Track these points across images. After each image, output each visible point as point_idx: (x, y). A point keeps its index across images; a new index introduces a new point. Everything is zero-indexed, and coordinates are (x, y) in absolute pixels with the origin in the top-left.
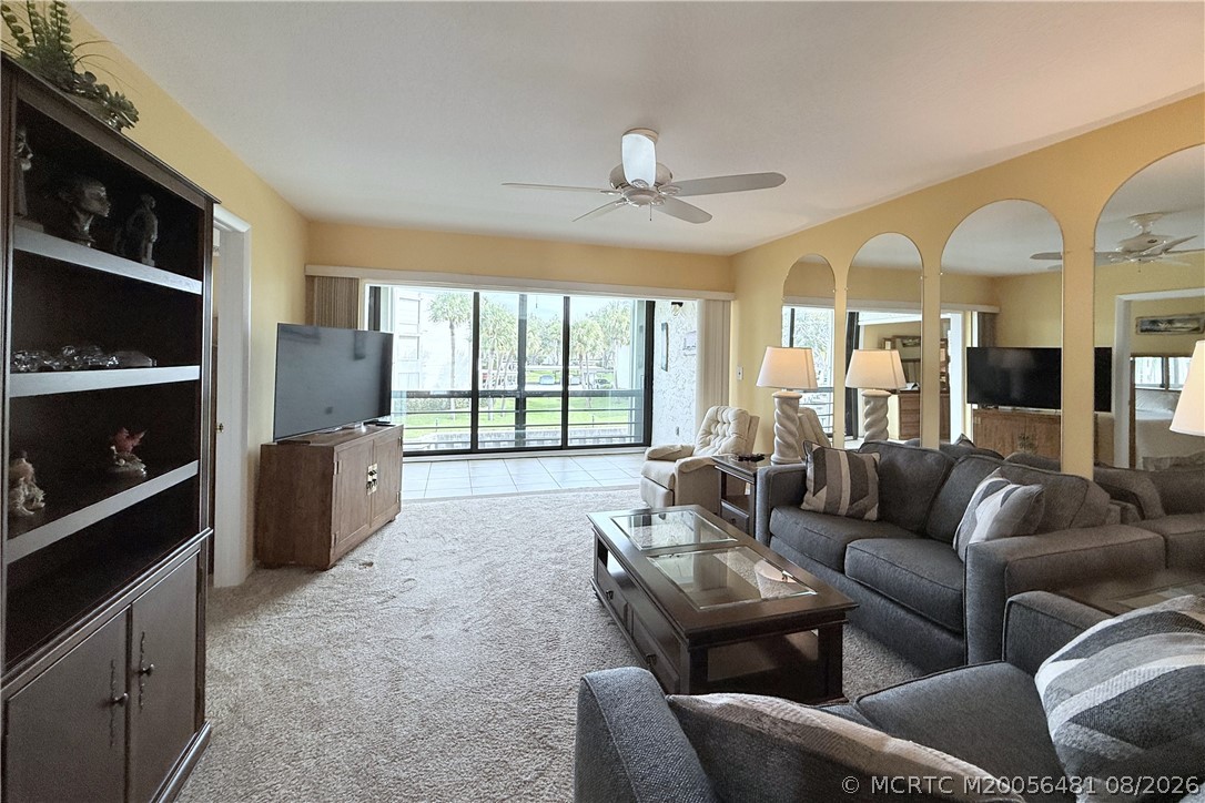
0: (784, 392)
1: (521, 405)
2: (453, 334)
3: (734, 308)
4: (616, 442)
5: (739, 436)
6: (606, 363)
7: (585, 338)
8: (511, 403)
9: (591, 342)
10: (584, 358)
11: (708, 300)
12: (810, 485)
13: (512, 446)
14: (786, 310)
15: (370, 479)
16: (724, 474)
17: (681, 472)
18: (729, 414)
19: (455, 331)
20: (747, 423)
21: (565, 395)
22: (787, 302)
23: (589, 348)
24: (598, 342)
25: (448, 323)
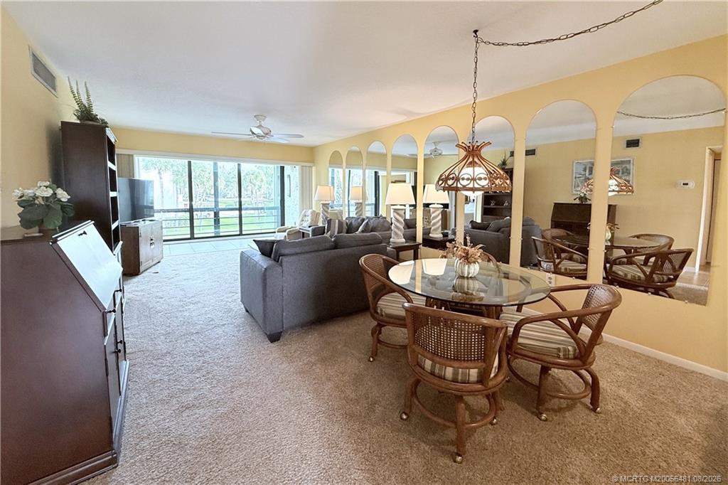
0: (324, 202)
1: (216, 214)
3: (314, 169)
4: (263, 231)
5: (312, 220)
6: (269, 197)
7: (254, 181)
8: (212, 214)
9: (258, 183)
10: (254, 193)
11: (302, 166)
12: (326, 231)
13: (213, 235)
14: (330, 169)
16: (303, 233)
17: (288, 234)
18: (309, 212)
19: (162, 176)
20: (316, 215)
21: (240, 209)
22: (331, 167)
23: (257, 187)
24: (263, 184)
25: (157, 171)
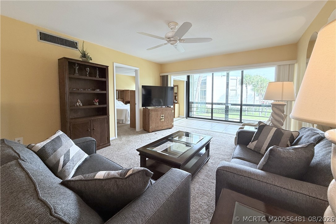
2: (247, 89)
15: (161, 117)
